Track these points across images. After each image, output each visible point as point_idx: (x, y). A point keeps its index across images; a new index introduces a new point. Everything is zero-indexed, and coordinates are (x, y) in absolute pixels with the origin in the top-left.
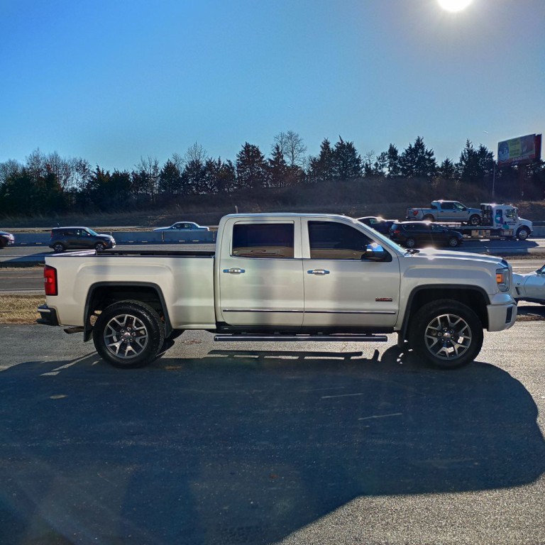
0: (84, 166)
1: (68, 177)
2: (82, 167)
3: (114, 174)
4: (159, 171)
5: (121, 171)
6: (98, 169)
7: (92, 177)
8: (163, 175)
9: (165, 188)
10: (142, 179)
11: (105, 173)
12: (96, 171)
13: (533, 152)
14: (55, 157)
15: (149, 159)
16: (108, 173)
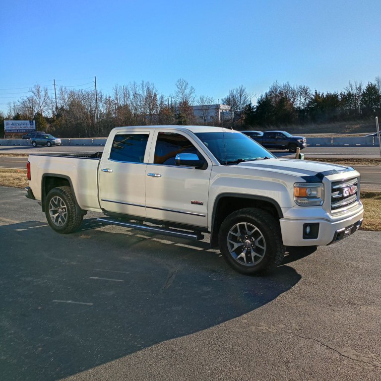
0: (306, 91)
1: (294, 99)
2: (304, 92)
3: (326, 95)
4: (362, 91)
5: (332, 93)
6: (316, 93)
7: (312, 99)
8: (364, 94)
9: (365, 104)
10: (348, 97)
11: (320, 95)
12: (314, 94)
14: (287, 86)
15: (355, 82)
16: (322, 94)
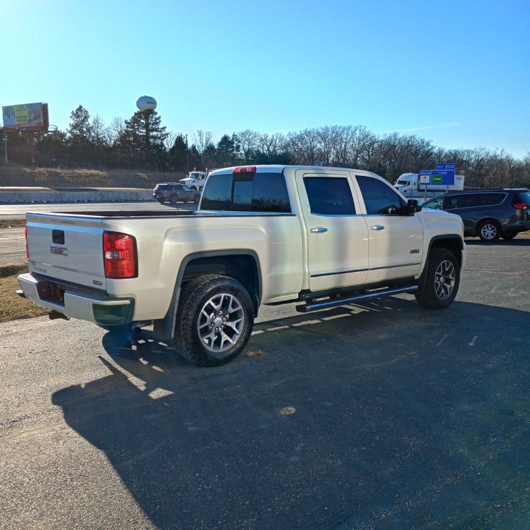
13: (41, 120)
